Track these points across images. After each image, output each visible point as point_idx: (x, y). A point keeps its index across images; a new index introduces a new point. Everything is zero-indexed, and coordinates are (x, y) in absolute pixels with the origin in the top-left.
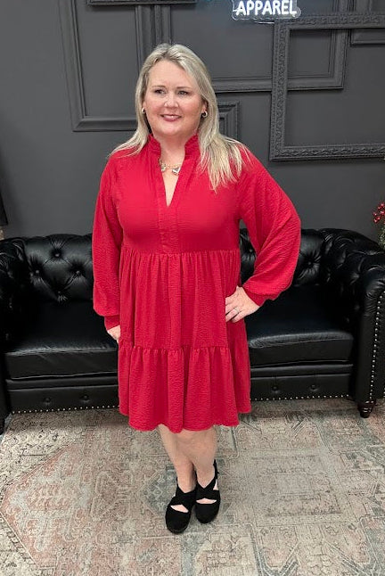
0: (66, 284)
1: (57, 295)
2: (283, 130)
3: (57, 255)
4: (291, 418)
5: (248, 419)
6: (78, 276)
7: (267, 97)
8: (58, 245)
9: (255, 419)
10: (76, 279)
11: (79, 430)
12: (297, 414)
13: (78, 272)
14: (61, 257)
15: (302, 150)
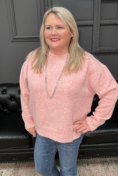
0: (8, 105)
1: (4, 109)
2: (98, 41)
3: (4, 92)
4: (104, 164)
5: (85, 165)
6: (13, 101)
7: (91, 28)
8: (4, 88)
9: (88, 164)
10: (12, 102)
11: (12, 170)
12: (106, 162)
13: (13, 99)
14: (6, 93)
15: (105, 49)
